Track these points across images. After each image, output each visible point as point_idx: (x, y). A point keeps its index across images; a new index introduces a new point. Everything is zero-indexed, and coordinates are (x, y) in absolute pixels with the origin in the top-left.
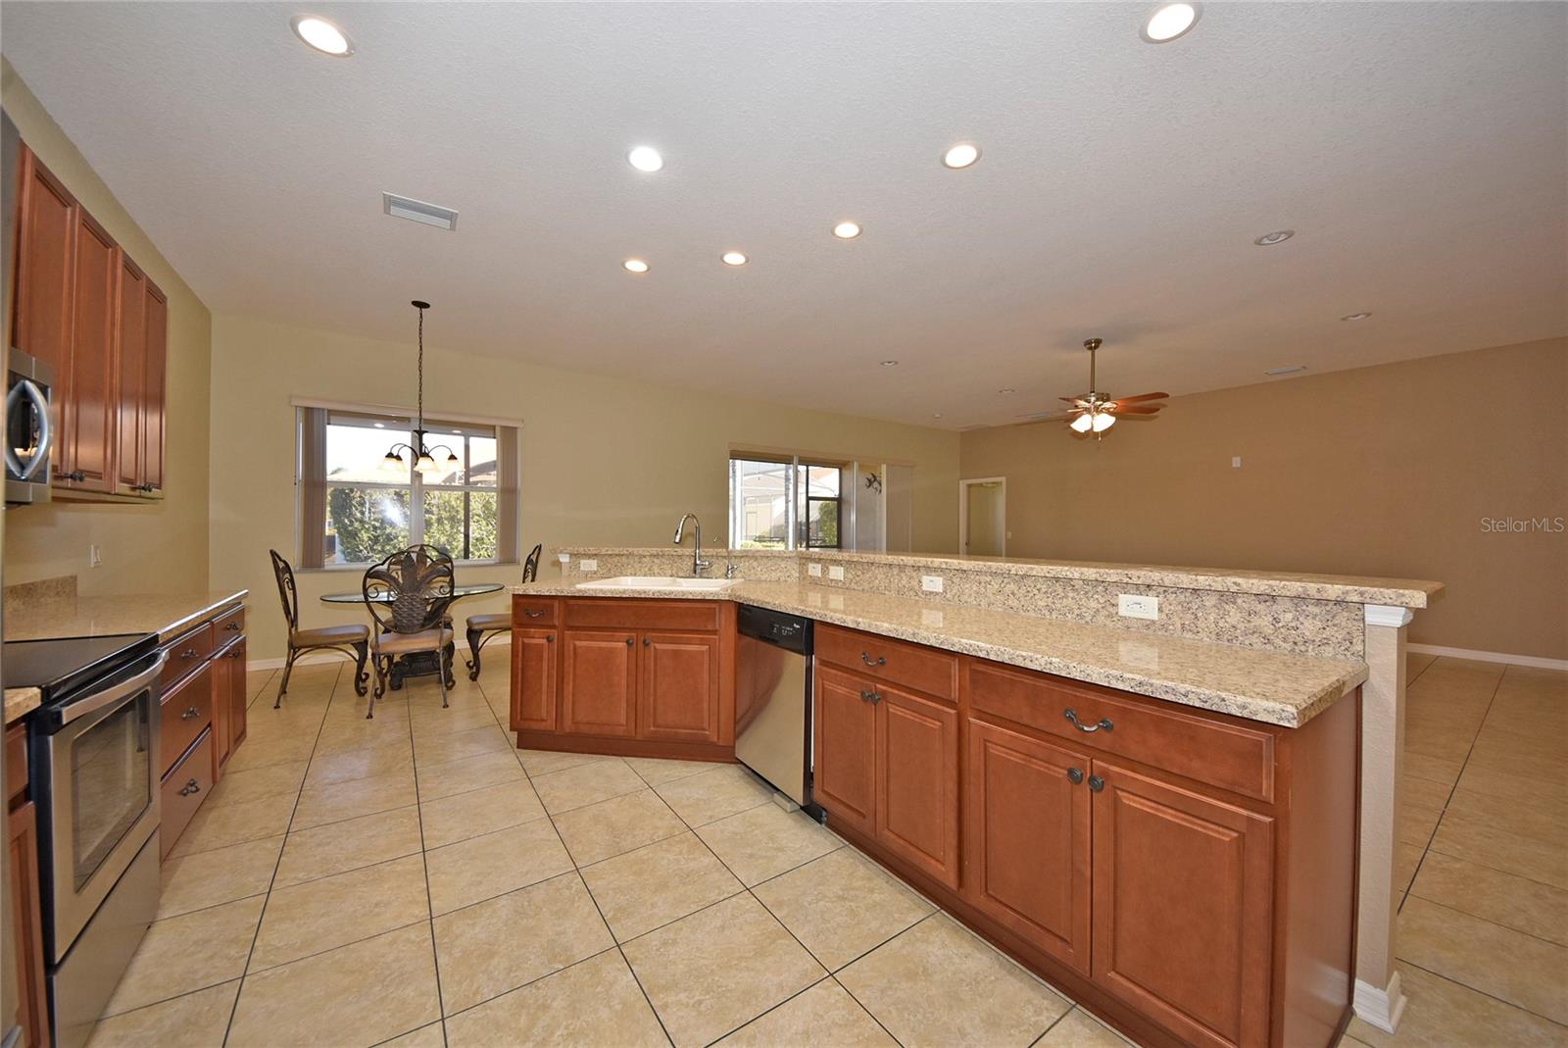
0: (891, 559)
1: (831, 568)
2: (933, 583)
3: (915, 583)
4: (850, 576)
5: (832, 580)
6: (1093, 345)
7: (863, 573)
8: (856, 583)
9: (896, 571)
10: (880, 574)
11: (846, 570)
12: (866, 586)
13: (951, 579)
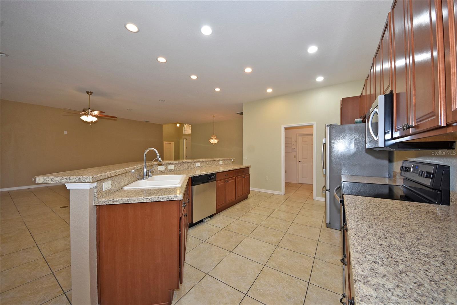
0: (188, 161)
1: (169, 166)
2: (198, 165)
3: (194, 165)
4: (176, 167)
5: (169, 170)
6: (90, 93)
7: (181, 166)
8: (179, 169)
9: (190, 163)
10: (186, 165)
11: (175, 166)
12: (182, 169)
13: (201, 163)
